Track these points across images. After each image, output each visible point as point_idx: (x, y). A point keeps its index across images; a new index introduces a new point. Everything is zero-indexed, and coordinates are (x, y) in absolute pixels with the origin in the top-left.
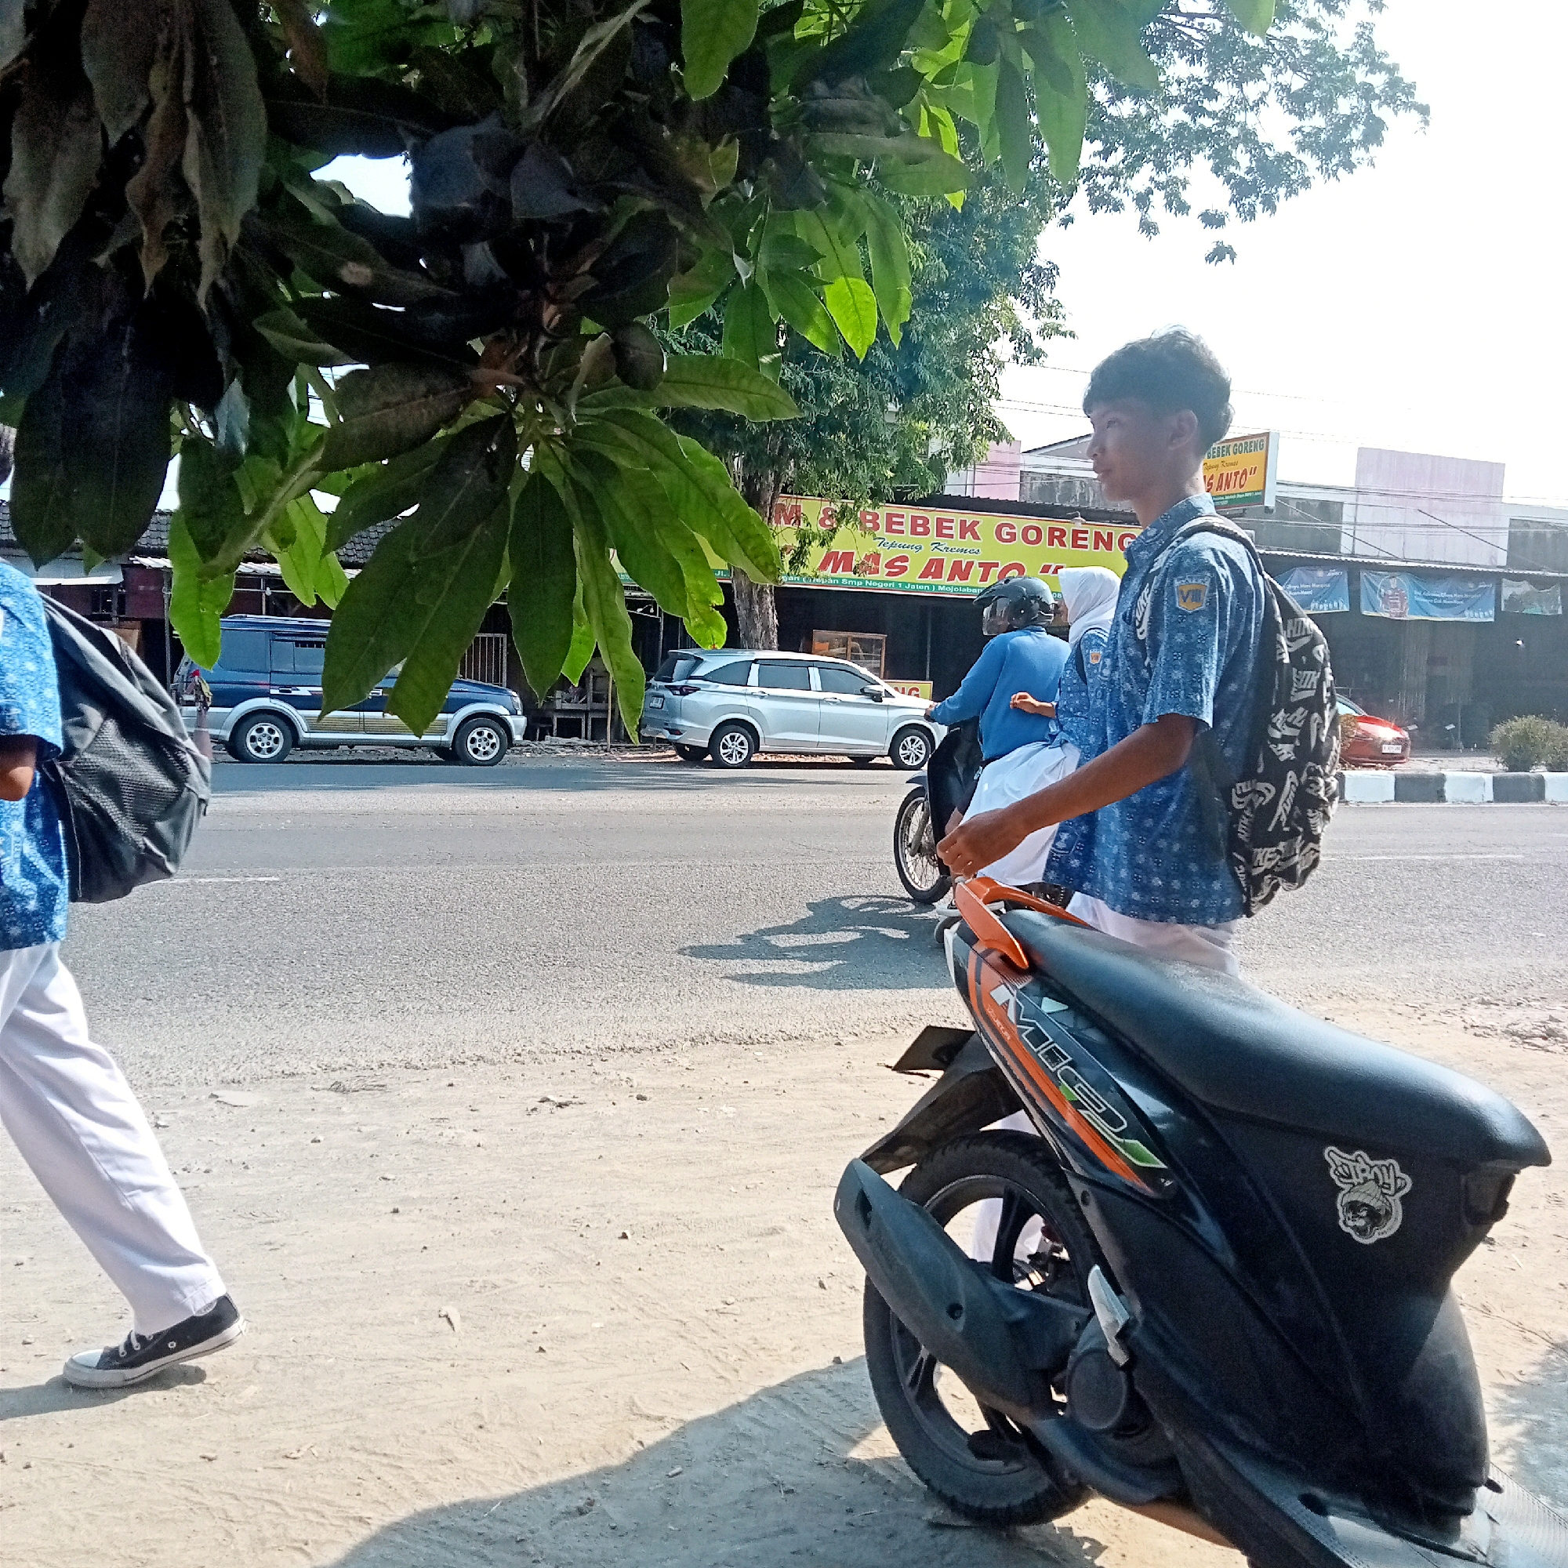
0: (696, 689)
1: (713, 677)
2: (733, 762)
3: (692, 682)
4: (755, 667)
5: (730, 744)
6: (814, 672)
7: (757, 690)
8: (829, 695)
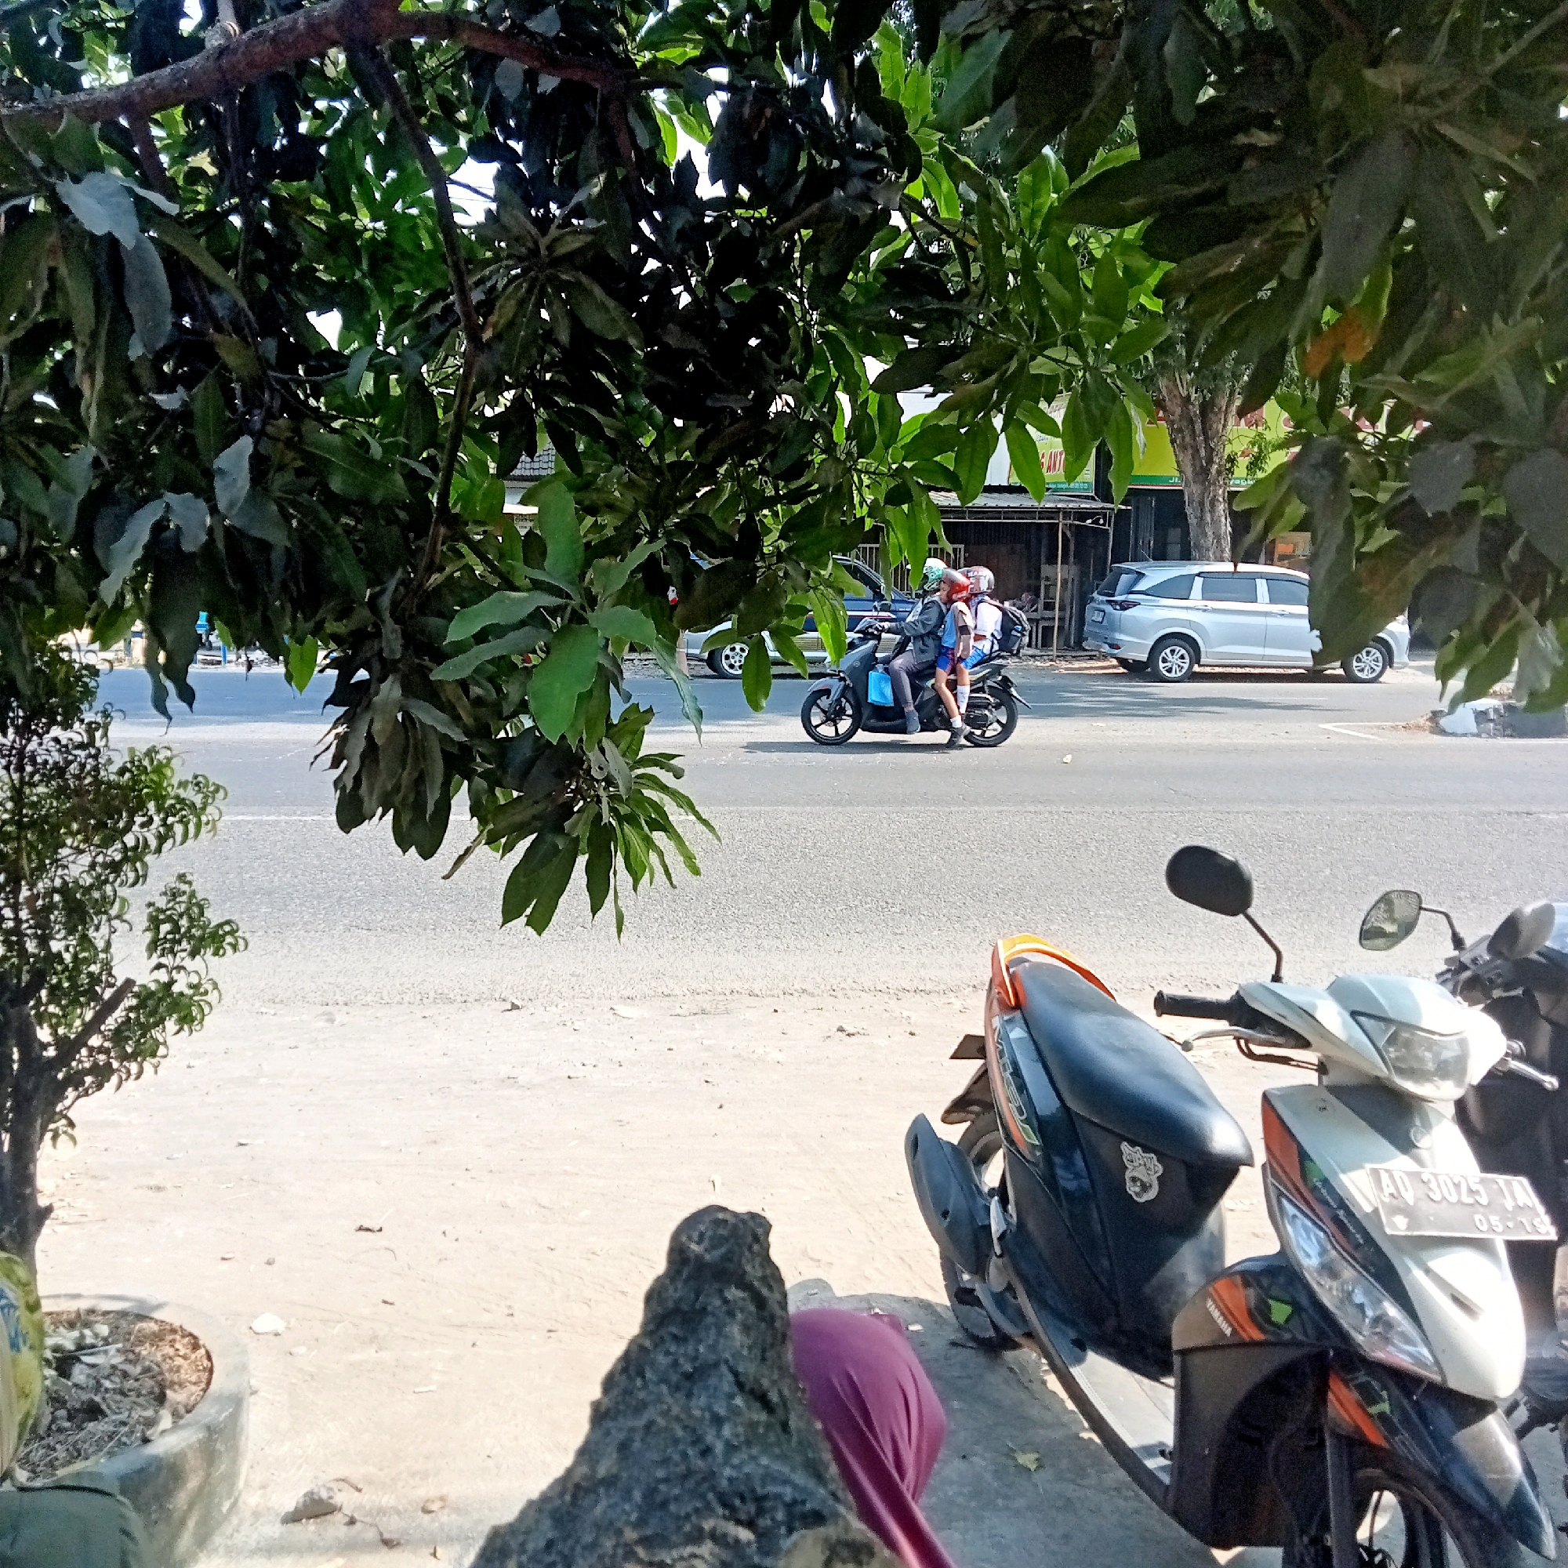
0: (1135, 604)
1: (1157, 591)
2: (1173, 675)
3: (1132, 597)
4: (1199, 581)
5: (1170, 658)
6: (1262, 585)
7: (1201, 604)
8: (1276, 608)
